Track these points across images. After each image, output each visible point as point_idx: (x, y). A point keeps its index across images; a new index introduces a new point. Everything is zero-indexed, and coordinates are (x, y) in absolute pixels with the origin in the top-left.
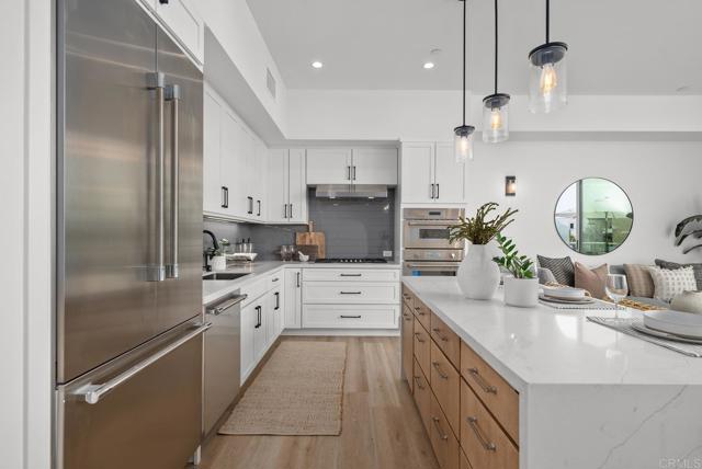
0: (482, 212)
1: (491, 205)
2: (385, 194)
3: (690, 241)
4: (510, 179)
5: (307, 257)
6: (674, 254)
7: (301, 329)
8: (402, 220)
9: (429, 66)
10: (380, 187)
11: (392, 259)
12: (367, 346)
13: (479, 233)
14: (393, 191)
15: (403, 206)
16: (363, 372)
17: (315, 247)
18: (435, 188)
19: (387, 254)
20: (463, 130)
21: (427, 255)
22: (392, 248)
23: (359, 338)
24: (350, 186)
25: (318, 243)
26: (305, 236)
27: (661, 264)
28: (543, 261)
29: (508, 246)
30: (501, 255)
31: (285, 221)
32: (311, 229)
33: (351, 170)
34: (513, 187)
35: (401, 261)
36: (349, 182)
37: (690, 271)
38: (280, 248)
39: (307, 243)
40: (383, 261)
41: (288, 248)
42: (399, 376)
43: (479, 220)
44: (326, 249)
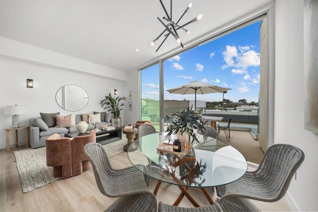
28: (43, 115)
37: (100, 114)
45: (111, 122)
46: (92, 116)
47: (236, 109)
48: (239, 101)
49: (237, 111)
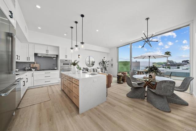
0: (75, 61)
1: (76, 60)
2: (56, 57)
3: (101, 65)
4: (79, 55)
5: (34, 70)
6: (99, 67)
7: (34, 86)
8: (59, 61)
9: (65, 35)
10: (55, 55)
11: (57, 69)
12: (52, 87)
13: (74, 64)
14: (57, 56)
15: (60, 59)
16: (53, 91)
17: (37, 67)
18: (66, 56)
19: (56, 68)
20: (72, 48)
21: (65, 68)
22: (57, 67)
23: (50, 86)
24: (47, 54)
25: (37, 66)
26: (33, 65)
27: (98, 68)
28: (84, 68)
29: (78, 66)
30: (77, 67)
31: (28, 61)
32: (35, 63)
33: (47, 51)
34: (79, 57)
35: (59, 69)
36: (47, 53)
37: (100, 69)
38: (25, 68)
39: (34, 66)
40: (55, 70)
41: (28, 68)
42: (60, 89)
43: (74, 62)
44: (40, 68)
45: (104, 72)
46: (97, 69)
47: (179, 68)
48: (183, 62)
49: (180, 69)
